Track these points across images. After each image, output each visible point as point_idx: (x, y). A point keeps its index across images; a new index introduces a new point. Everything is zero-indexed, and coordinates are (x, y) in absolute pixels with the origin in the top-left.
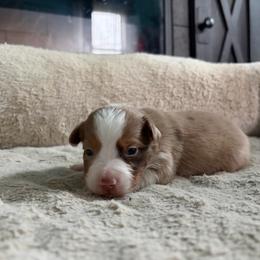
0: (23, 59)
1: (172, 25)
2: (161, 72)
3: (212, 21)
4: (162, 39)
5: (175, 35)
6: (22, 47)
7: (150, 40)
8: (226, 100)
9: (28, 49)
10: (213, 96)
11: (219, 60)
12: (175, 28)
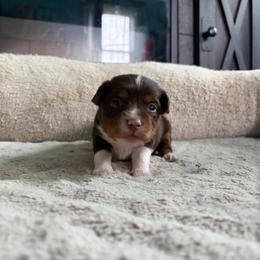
0: (51, 67)
1: (178, 34)
2: (167, 79)
3: (215, 30)
4: (168, 47)
5: (181, 43)
6: (49, 57)
7: (157, 49)
8: (226, 104)
9: (54, 59)
10: (214, 101)
11: (221, 67)
12: (180, 36)
